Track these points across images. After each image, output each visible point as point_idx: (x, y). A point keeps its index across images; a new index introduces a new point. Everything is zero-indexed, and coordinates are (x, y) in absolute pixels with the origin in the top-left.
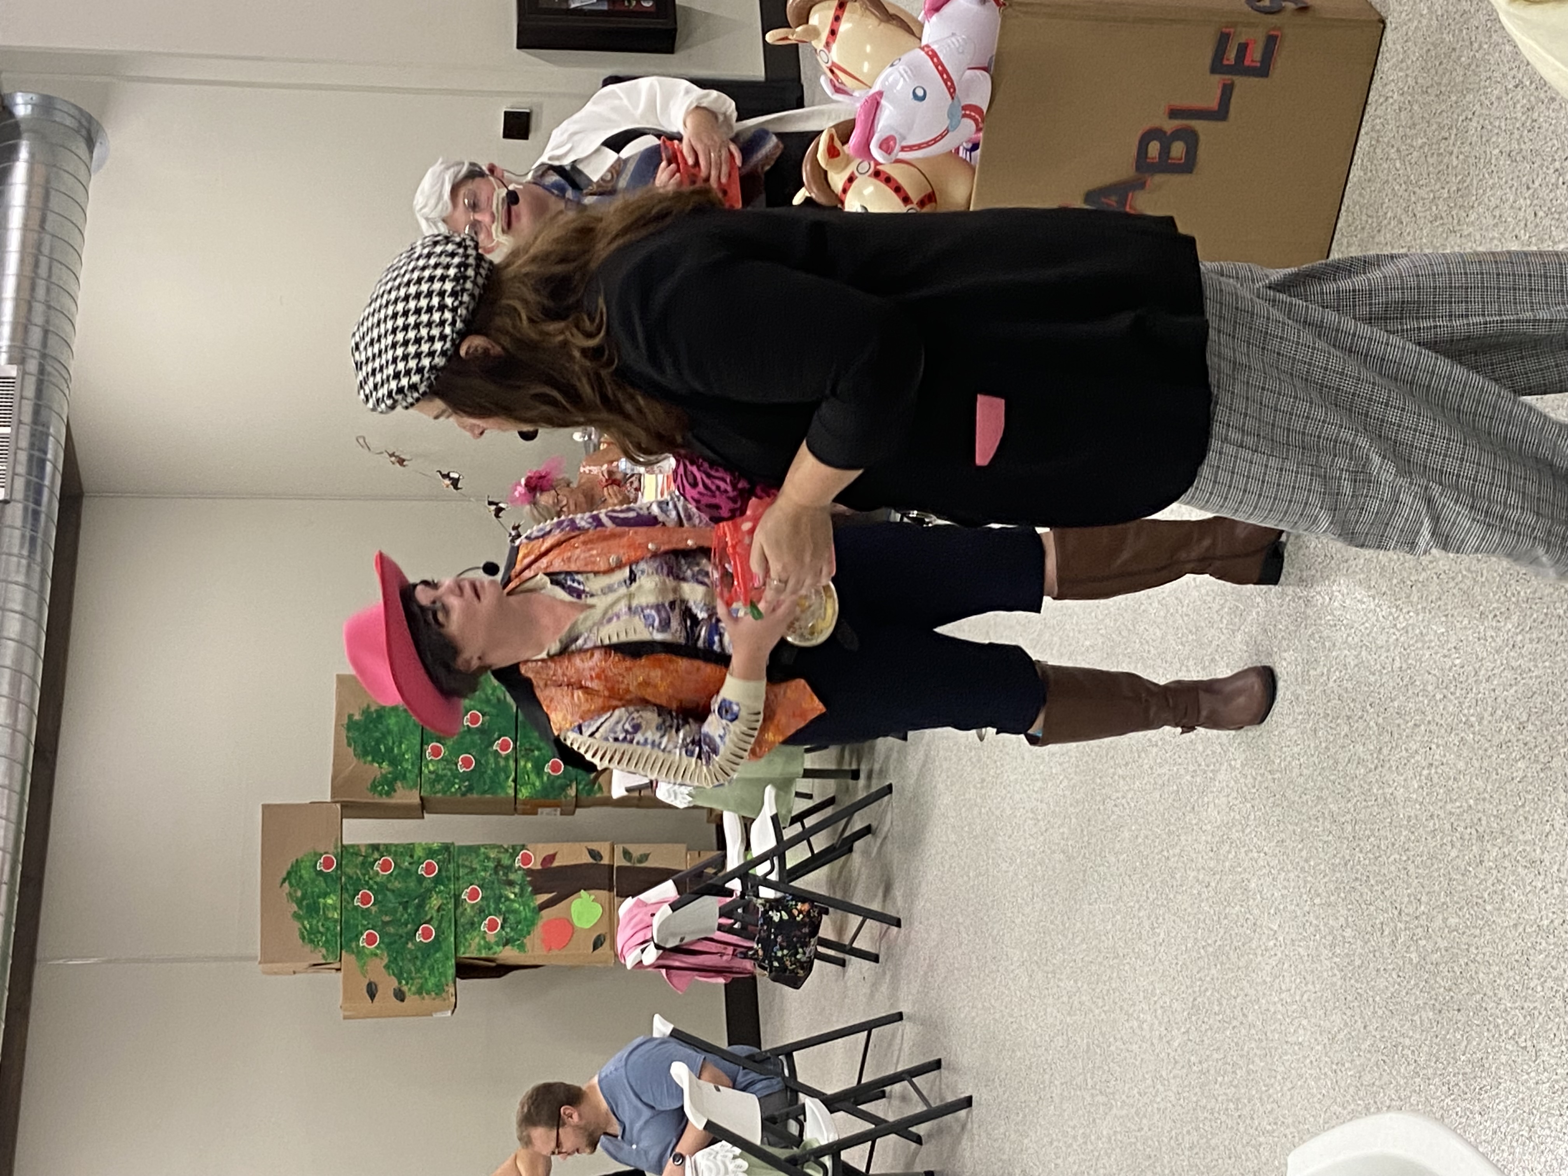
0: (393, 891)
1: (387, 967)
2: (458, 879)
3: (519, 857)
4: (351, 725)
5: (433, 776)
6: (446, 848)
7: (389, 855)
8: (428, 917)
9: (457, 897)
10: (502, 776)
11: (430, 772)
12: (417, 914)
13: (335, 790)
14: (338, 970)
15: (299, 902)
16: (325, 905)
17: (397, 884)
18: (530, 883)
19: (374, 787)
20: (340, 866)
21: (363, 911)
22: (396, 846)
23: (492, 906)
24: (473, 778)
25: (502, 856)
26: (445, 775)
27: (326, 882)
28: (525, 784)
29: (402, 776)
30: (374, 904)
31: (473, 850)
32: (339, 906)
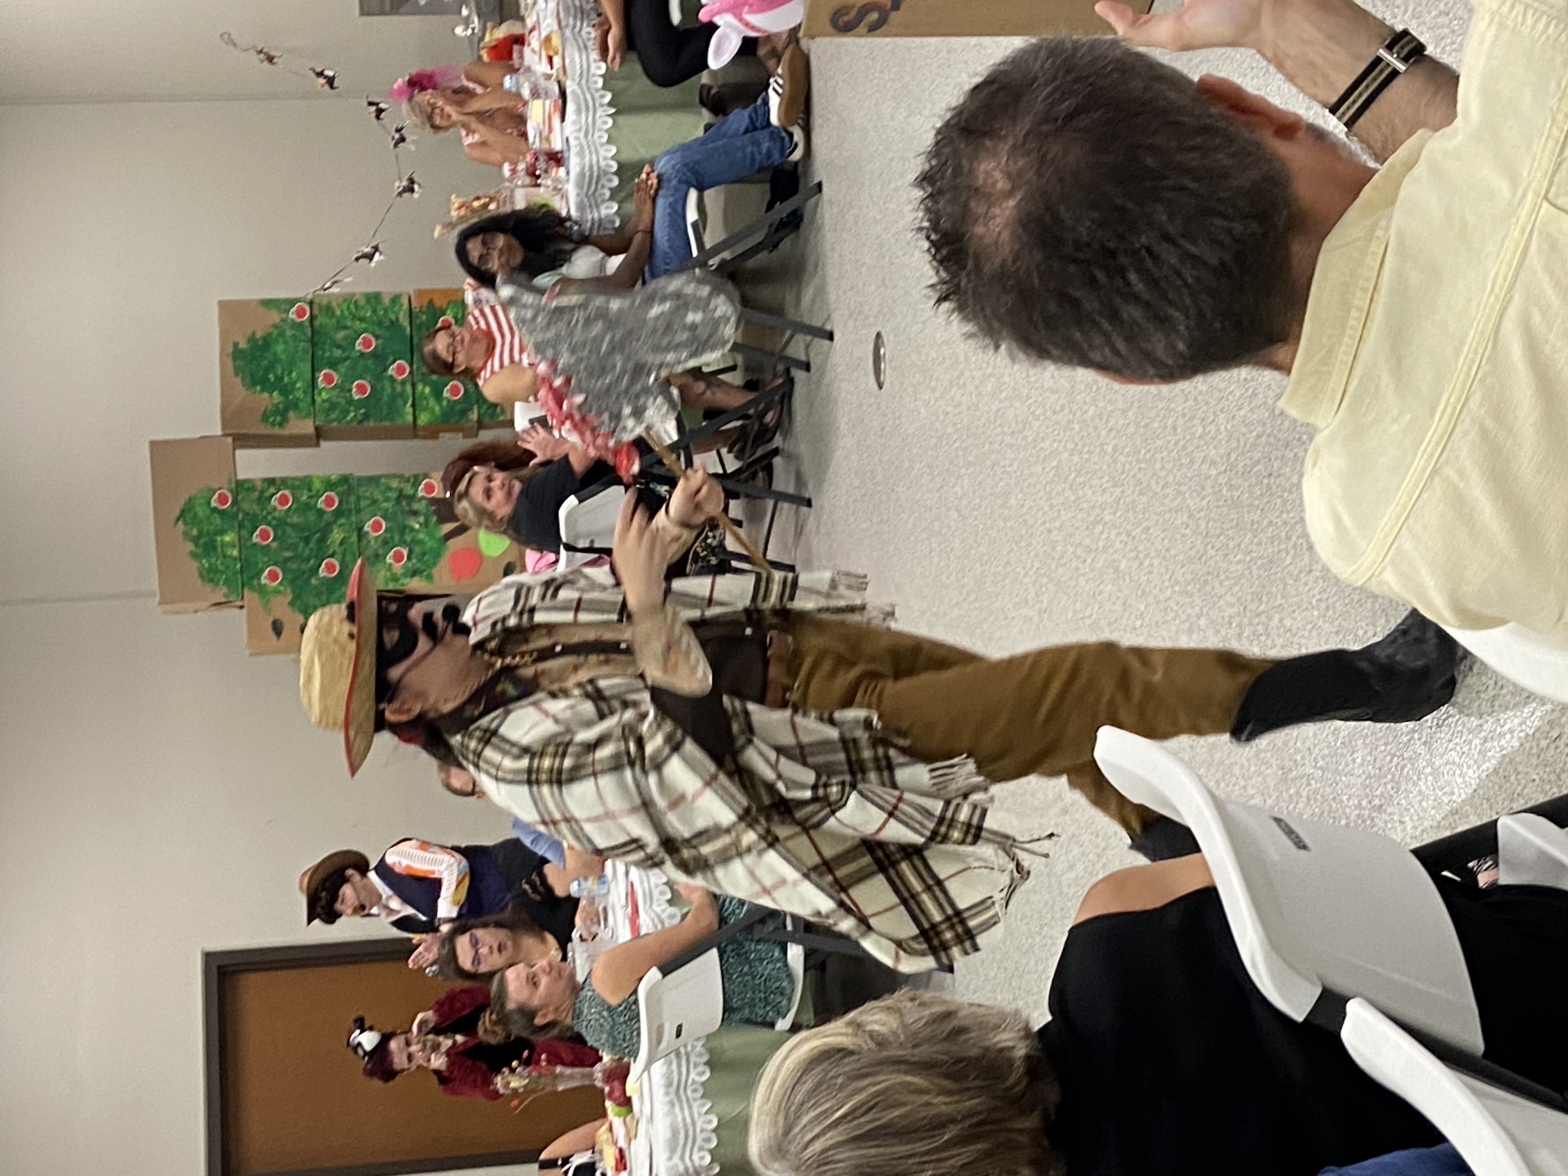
0: (293, 526)
1: (292, 604)
2: (358, 511)
3: (422, 486)
4: (237, 354)
5: (327, 405)
6: (345, 480)
7: (286, 488)
8: (330, 551)
9: (360, 529)
10: (400, 402)
11: (324, 401)
12: (319, 549)
13: (226, 422)
14: (242, 607)
15: (196, 541)
16: (222, 541)
17: (295, 519)
18: (435, 512)
19: (265, 418)
20: (235, 502)
21: (263, 548)
22: (294, 479)
23: (397, 538)
24: (370, 405)
25: (402, 485)
26: (339, 403)
27: (222, 518)
28: (425, 409)
29: (295, 405)
30: (273, 540)
31: (373, 480)
32: (237, 543)
